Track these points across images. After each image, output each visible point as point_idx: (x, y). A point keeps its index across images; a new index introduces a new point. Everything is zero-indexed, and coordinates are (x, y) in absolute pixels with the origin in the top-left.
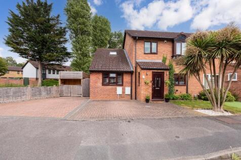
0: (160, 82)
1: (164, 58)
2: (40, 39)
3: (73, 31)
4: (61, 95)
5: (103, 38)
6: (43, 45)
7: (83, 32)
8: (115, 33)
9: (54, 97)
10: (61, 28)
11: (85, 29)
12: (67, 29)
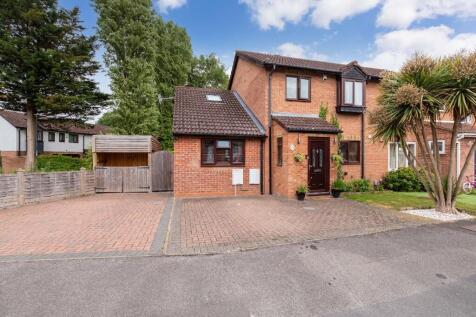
0: (321, 157)
1: (322, 109)
2: (33, 58)
3: (112, 48)
4: (99, 190)
5: (176, 67)
6: (39, 74)
7: (137, 51)
8: (202, 57)
9: (84, 195)
10: (83, 37)
11: (142, 44)
12: (97, 42)
